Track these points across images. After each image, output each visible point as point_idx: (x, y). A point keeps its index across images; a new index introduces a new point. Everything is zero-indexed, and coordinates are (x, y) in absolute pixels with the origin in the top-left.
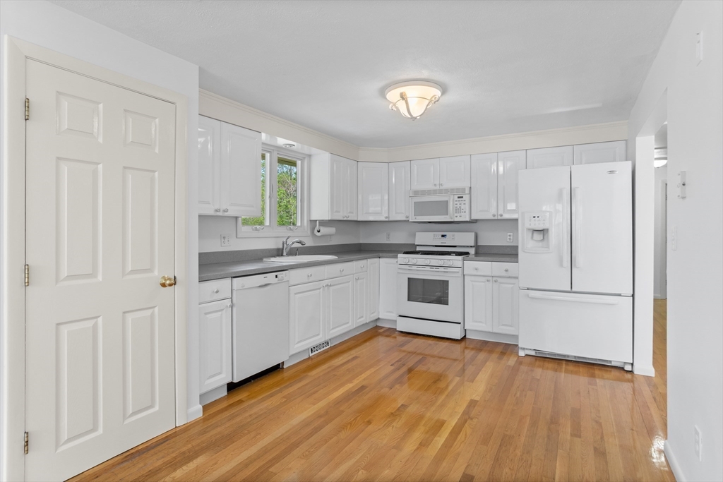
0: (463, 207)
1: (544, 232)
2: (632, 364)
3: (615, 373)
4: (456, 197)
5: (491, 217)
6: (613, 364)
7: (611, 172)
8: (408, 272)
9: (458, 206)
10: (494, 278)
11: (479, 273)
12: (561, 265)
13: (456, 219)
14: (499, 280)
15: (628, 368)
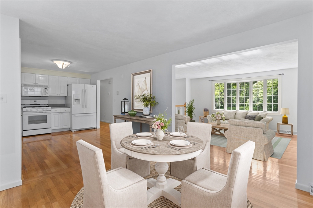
0: (47, 92)
1: (79, 100)
2: (96, 127)
3: (93, 130)
4: (44, 88)
5: (56, 95)
6: (93, 128)
7: (92, 87)
8: (29, 114)
9: (45, 91)
10: (61, 113)
11: (57, 112)
12: (83, 107)
13: (44, 96)
14: (63, 113)
15: (96, 128)
